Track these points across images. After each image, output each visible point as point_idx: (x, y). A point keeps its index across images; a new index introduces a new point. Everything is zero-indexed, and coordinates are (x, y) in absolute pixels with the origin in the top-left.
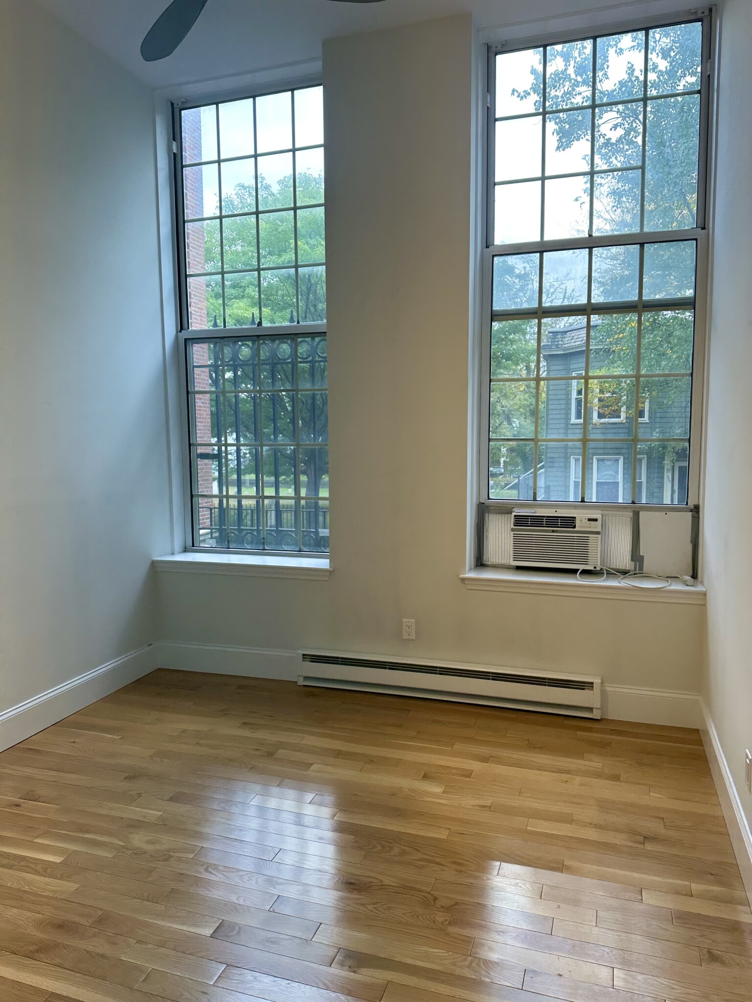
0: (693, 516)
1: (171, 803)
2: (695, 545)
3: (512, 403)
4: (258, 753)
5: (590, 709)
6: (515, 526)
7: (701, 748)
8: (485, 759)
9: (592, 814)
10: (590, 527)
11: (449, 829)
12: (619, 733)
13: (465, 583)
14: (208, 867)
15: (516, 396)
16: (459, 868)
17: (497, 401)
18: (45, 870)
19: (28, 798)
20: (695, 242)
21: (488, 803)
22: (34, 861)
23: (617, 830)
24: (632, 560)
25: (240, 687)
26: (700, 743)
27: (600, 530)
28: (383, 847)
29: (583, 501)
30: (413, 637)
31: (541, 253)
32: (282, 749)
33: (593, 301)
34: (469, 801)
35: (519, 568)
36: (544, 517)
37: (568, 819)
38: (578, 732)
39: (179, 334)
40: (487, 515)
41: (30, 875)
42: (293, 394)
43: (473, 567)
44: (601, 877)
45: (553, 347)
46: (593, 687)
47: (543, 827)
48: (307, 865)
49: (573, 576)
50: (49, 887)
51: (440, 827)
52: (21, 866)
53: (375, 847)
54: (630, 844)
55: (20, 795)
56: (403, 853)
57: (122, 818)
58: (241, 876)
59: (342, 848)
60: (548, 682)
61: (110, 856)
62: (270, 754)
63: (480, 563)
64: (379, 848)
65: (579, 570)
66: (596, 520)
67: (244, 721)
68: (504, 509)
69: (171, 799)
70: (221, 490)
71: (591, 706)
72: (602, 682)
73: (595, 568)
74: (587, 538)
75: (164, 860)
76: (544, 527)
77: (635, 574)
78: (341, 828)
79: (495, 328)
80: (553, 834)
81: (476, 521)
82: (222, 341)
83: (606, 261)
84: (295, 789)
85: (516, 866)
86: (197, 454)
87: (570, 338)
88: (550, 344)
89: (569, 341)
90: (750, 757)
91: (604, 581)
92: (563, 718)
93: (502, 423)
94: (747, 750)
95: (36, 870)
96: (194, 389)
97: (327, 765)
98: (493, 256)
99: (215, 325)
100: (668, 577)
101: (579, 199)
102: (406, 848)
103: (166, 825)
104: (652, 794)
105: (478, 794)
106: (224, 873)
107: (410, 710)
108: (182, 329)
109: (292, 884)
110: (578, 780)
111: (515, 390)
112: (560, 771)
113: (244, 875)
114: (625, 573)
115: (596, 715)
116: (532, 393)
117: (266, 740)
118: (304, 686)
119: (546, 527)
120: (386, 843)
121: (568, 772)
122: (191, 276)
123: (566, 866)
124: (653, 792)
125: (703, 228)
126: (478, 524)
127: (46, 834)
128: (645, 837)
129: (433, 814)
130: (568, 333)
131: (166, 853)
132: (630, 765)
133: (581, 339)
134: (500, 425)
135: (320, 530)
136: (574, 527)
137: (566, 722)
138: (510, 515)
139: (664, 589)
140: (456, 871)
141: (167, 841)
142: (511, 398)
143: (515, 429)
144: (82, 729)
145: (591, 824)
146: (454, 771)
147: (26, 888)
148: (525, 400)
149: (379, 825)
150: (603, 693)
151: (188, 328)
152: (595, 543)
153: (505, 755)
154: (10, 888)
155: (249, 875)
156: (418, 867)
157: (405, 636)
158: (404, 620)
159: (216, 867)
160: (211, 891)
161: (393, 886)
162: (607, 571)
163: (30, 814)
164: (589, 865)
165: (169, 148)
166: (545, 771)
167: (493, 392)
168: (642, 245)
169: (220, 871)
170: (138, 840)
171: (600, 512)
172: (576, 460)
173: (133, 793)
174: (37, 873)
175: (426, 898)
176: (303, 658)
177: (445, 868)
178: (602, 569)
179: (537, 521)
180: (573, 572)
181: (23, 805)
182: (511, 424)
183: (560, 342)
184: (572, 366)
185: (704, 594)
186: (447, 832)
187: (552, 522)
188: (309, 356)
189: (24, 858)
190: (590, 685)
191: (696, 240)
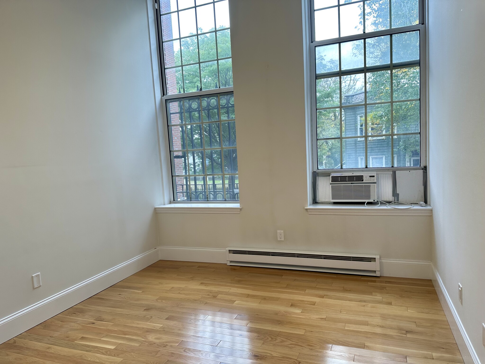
0: (423, 172)
1: (166, 320)
2: (425, 186)
3: (327, 133)
4: (208, 296)
5: (375, 272)
6: (332, 182)
7: (433, 288)
8: (322, 297)
9: (377, 321)
10: (371, 180)
11: (305, 329)
12: (390, 282)
13: (308, 211)
14: (185, 349)
15: (329, 130)
16: (311, 348)
17: (320, 133)
18: (107, 352)
19: (98, 320)
20: (419, 31)
21: (324, 317)
22: (102, 348)
23: (391, 328)
24: (393, 196)
25: (199, 267)
26: (433, 286)
27: (376, 181)
28: (272, 338)
29: (366, 167)
30: (283, 239)
31: (340, 43)
32: (220, 294)
33: (367, 66)
34: (315, 316)
35: (335, 203)
36: (347, 176)
37: (366, 324)
38: (369, 283)
39: (163, 97)
40: (317, 177)
41: (100, 355)
42: (218, 123)
43: (311, 203)
44: (385, 351)
45: (347, 103)
46: (375, 260)
47: (353, 327)
48: (235, 348)
49: (363, 205)
50: (108, 360)
51: (300, 329)
52: (95, 351)
53: (268, 339)
54: (399, 335)
55: (94, 319)
56: (282, 341)
57: (143, 328)
58: (202, 353)
59: (252, 340)
60: (352, 259)
61: (138, 345)
62: (215, 297)
63: (315, 202)
64: (270, 339)
65: (365, 202)
66: (374, 176)
67: (201, 282)
68: (326, 174)
69: (167, 319)
70: (186, 173)
71: (375, 270)
72: (380, 258)
73: (374, 201)
74: (370, 186)
75: (164, 347)
76: (347, 181)
77: (395, 203)
78: (251, 330)
79: (318, 96)
80: (359, 331)
81: (312, 180)
82: (183, 99)
83: (372, 59)
84: (227, 312)
85: (341, 347)
86: (174, 156)
87: (356, 99)
88: (345, 102)
89: (355, 100)
90: (461, 286)
91: (379, 206)
92: (361, 276)
93: (323, 143)
94: (459, 283)
95: (102, 353)
96: (171, 124)
97: (243, 301)
98: (315, 47)
99: (180, 92)
100: (411, 204)
101: (357, 27)
102: (284, 339)
103: (164, 331)
104: (409, 311)
105: (319, 313)
106: (193, 352)
107: (283, 275)
108: (164, 95)
109: (228, 357)
110: (370, 305)
111: (329, 127)
112: (360, 301)
113: (203, 353)
114: (389, 202)
115: (378, 274)
116: (337, 127)
117: (212, 290)
118: (230, 265)
119: (348, 181)
120: (273, 337)
121: (365, 301)
122: (167, 68)
123: (366, 345)
124: (409, 310)
125: (423, 24)
126: (313, 182)
127: (107, 336)
128: (406, 331)
129: (297, 323)
130: (354, 96)
131: (165, 343)
132: (397, 297)
133: (361, 98)
134: (322, 144)
135: (235, 190)
136: (363, 181)
137: (362, 278)
138: (329, 177)
139: (410, 209)
140: (310, 349)
141: (165, 338)
142: (327, 131)
143: (330, 146)
144: (123, 288)
145: (378, 326)
146: (306, 302)
147: (98, 361)
148: (334, 131)
149: (270, 329)
150: (381, 263)
151: (167, 94)
152: (373, 189)
153: (332, 294)
154: (90, 361)
155: (206, 353)
156: (290, 348)
157: (279, 239)
158: (278, 231)
159: (189, 350)
160: (187, 361)
161: (278, 357)
162: (380, 202)
163: (99, 327)
164: (378, 345)
165: (154, 6)
166: (352, 301)
167: (318, 128)
168: (391, 35)
169: (192, 352)
170: (151, 338)
171: (375, 172)
172: (362, 159)
173: (149, 316)
174: (103, 354)
175: (295, 362)
176: (229, 252)
177: (304, 348)
178: (378, 201)
179: (343, 179)
180: (363, 203)
181: (96, 323)
182: (328, 144)
183: (351, 101)
184: (357, 113)
185: (431, 210)
186: (304, 331)
187: (351, 179)
188: (226, 105)
189: (97, 347)
190: (374, 259)
191: (419, 30)
